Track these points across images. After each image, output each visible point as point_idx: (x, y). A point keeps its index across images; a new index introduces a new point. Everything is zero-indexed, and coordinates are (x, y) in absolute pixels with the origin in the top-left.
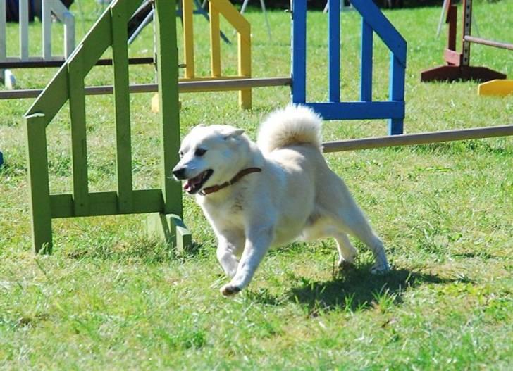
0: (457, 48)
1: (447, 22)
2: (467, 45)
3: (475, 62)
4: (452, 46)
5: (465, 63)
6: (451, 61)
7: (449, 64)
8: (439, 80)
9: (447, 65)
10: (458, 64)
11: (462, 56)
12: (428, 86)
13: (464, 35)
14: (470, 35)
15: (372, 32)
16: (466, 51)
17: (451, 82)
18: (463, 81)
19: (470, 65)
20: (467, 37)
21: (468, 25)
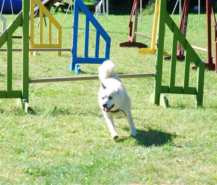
0: (132, 36)
1: (129, 27)
2: (135, 35)
3: (138, 41)
4: (131, 35)
5: (134, 41)
6: (130, 40)
7: (129, 41)
8: (125, 46)
9: (128, 41)
10: (132, 41)
11: (133, 39)
12: (122, 48)
13: (135, 32)
14: (136, 32)
15: (99, 35)
16: (135, 37)
17: (129, 47)
18: (133, 47)
19: (136, 42)
20: (135, 33)
21: (136, 28)
